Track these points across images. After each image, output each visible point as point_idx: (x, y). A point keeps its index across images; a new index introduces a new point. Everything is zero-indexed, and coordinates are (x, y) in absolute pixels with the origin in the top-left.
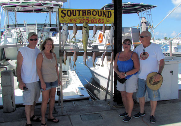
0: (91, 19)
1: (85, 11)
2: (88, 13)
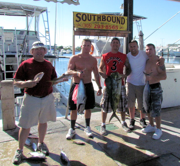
0: (106, 25)
2: (103, 18)
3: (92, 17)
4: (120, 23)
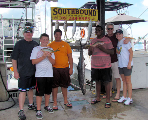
0: (79, 17)
1: (74, 10)
2: (76, 12)
3: (67, 11)
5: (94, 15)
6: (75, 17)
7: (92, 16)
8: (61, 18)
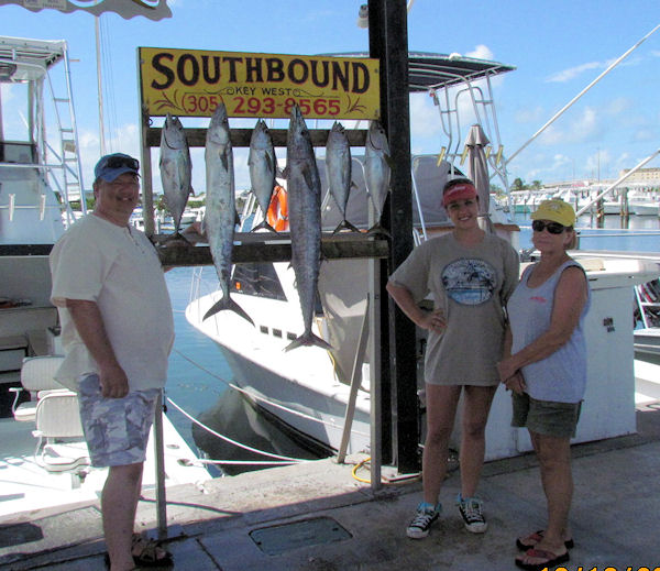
0: (286, 97)
1: (259, 61)
2: (271, 70)
3: (225, 67)
4: (346, 89)
5: (361, 86)
6: (266, 96)
7: (350, 93)
8: (194, 103)
